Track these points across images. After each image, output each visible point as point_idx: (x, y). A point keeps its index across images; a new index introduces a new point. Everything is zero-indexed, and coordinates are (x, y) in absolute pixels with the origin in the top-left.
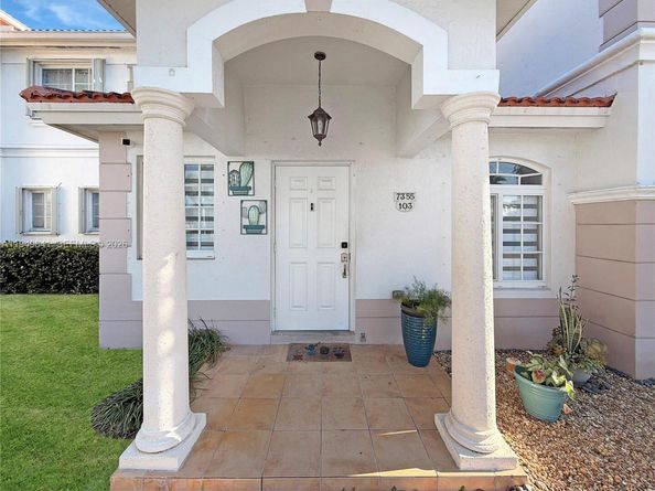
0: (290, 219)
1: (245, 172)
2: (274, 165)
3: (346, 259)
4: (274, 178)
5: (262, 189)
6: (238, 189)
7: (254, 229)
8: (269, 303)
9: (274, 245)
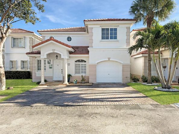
0: (55, 66)
1: (50, 61)
2: (53, 60)
3: (62, 71)
4: (53, 62)
5: (52, 63)
6: (49, 63)
7: (51, 68)
8: (52, 77)
9: (53, 70)
